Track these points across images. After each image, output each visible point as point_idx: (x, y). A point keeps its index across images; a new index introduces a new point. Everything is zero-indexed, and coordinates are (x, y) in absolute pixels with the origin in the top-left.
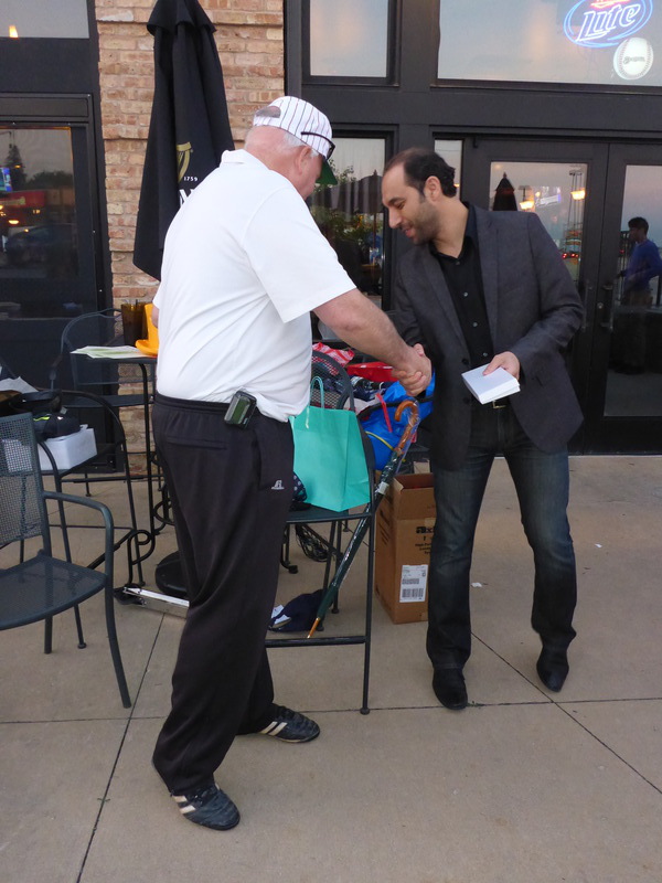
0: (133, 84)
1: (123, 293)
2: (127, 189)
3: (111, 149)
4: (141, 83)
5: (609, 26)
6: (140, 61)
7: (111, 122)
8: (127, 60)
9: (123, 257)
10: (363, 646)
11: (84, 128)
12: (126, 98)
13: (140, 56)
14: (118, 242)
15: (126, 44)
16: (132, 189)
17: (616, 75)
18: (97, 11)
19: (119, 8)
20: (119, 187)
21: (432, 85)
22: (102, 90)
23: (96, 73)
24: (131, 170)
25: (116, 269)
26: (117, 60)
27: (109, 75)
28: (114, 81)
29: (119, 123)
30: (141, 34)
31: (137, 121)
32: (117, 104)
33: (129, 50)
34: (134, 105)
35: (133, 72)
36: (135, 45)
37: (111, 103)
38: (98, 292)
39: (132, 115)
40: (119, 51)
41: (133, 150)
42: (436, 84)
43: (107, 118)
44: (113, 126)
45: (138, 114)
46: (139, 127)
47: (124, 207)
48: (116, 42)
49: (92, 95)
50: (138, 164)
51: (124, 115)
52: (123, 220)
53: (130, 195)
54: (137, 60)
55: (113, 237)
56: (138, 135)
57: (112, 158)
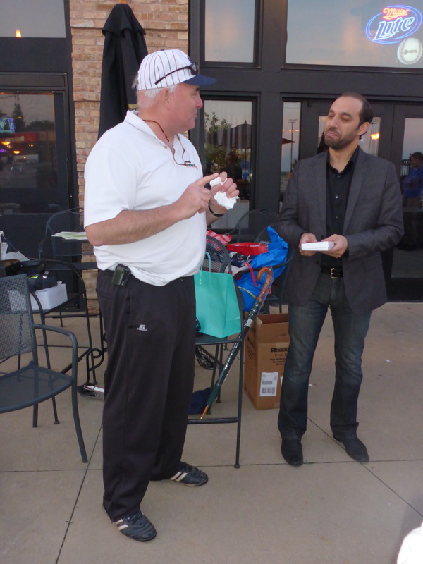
0: (93, 67)
2: (89, 132)
3: (79, 107)
5: (395, 31)
7: (79, 90)
10: (236, 424)
11: (62, 94)
12: (89, 75)
13: (97, 49)
15: (89, 42)
16: (91, 132)
17: (399, 61)
18: (71, 21)
19: (85, 19)
20: (84, 131)
21: (283, 68)
22: (74, 70)
23: (70, 60)
24: (91, 120)
25: (81, 183)
26: (83, 52)
27: (78, 61)
28: (81, 64)
29: (84, 91)
30: (99, 35)
31: (95, 90)
32: (83, 79)
33: (91, 45)
34: (93, 79)
35: (93, 59)
36: (95, 42)
37: (79, 78)
38: (69, 197)
39: (92, 86)
40: (84, 46)
41: (93, 108)
42: (285, 66)
43: (76, 88)
44: (80, 92)
45: (96, 85)
46: (96, 94)
47: (87, 144)
48: (83, 40)
49: (67, 74)
50: (96, 117)
51: (87, 86)
52: (85, 152)
53: (91, 136)
54: (96, 52)
55: (80, 163)
56: (96, 98)
57: (79, 113)
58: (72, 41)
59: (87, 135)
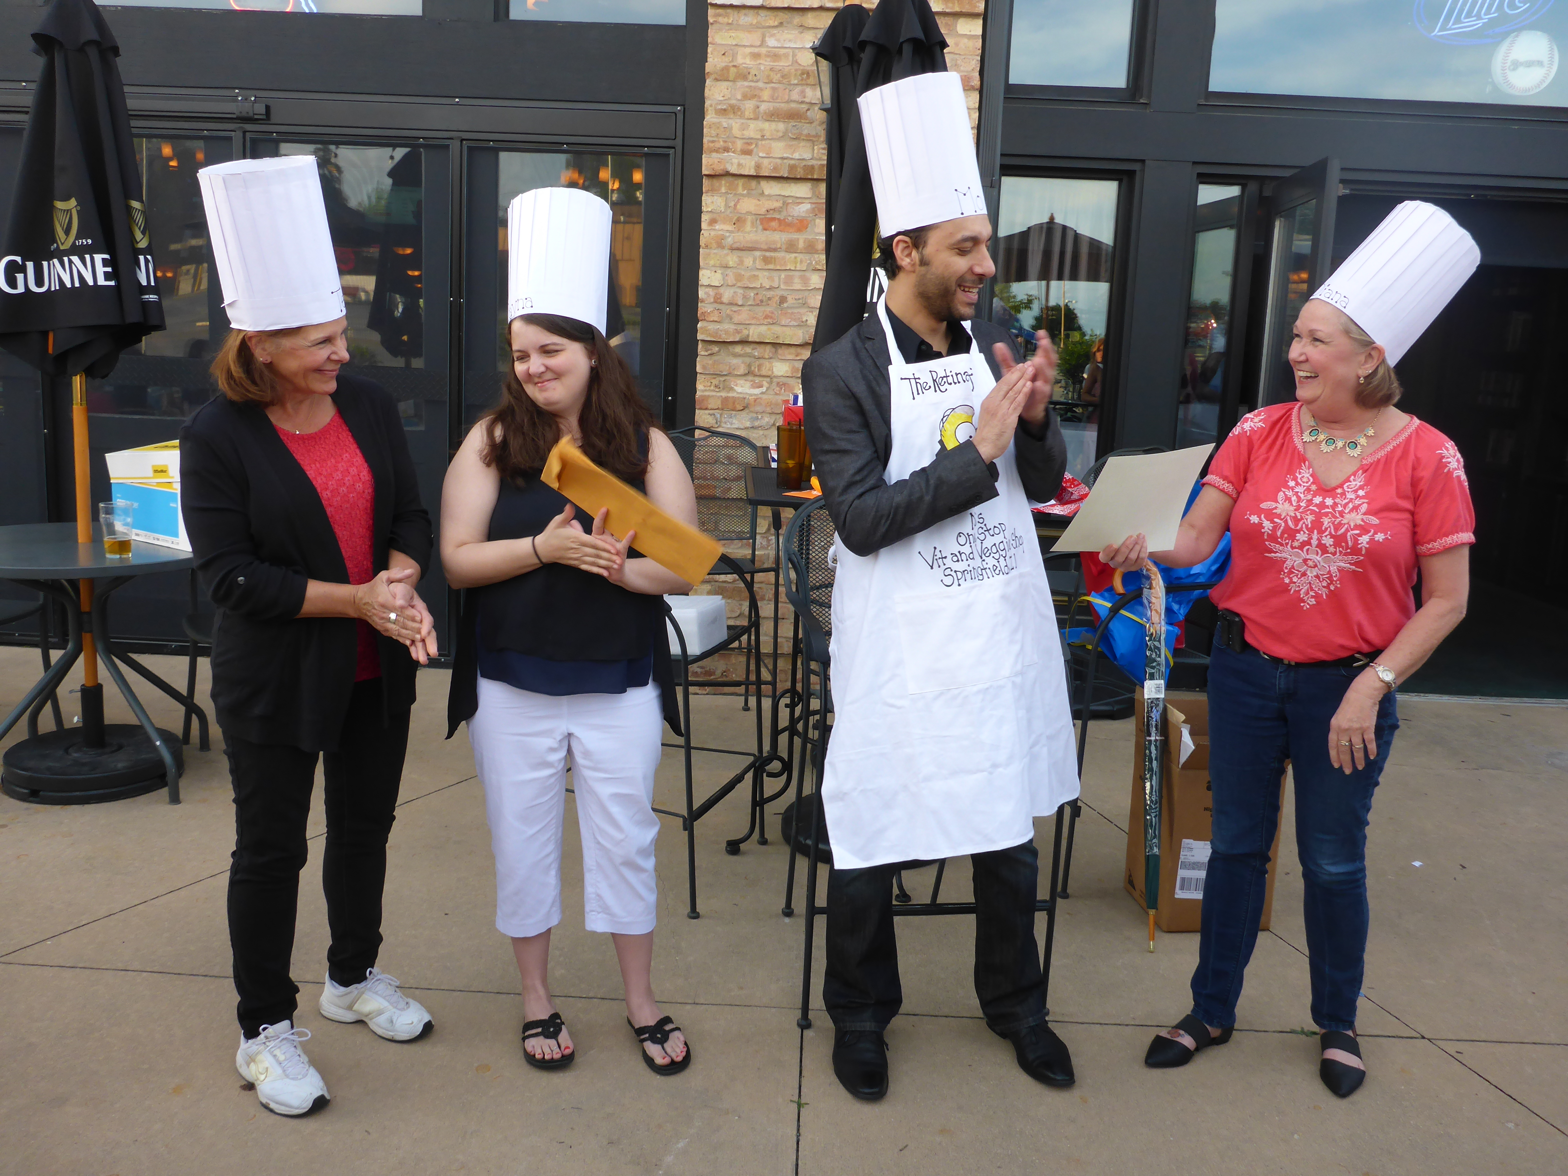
0: (754, 96)
1: (712, 404)
2: (732, 249)
3: (713, 190)
4: (766, 95)
6: (766, 64)
7: (716, 150)
8: (748, 61)
9: (716, 349)
11: (666, 155)
13: (767, 56)
14: (712, 327)
15: (746, 38)
16: (738, 249)
17: (1497, 88)
20: (720, 246)
21: (1201, 101)
22: (707, 103)
23: (702, 79)
24: (739, 222)
25: (704, 367)
26: (732, 61)
27: (719, 82)
28: (726, 90)
29: (728, 152)
30: (771, 23)
31: (755, 150)
32: (728, 124)
33: (751, 46)
34: (752, 126)
35: (755, 78)
36: (761, 39)
37: (719, 123)
38: (666, 400)
39: (749, 141)
40: (736, 47)
41: (745, 192)
42: (1206, 99)
43: (712, 145)
44: (719, 155)
45: (758, 139)
46: (756, 159)
47: (725, 276)
48: (733, 34)
49: (684, 109)
50: (751, 213)
51: (737, 140)
52: (721, 295)
53: (735, 259)
54: (761, 62)
55: (705, 320)
56: (756, 170)
57: (712, 202)
58: (707, 37)
59: (727, 255)
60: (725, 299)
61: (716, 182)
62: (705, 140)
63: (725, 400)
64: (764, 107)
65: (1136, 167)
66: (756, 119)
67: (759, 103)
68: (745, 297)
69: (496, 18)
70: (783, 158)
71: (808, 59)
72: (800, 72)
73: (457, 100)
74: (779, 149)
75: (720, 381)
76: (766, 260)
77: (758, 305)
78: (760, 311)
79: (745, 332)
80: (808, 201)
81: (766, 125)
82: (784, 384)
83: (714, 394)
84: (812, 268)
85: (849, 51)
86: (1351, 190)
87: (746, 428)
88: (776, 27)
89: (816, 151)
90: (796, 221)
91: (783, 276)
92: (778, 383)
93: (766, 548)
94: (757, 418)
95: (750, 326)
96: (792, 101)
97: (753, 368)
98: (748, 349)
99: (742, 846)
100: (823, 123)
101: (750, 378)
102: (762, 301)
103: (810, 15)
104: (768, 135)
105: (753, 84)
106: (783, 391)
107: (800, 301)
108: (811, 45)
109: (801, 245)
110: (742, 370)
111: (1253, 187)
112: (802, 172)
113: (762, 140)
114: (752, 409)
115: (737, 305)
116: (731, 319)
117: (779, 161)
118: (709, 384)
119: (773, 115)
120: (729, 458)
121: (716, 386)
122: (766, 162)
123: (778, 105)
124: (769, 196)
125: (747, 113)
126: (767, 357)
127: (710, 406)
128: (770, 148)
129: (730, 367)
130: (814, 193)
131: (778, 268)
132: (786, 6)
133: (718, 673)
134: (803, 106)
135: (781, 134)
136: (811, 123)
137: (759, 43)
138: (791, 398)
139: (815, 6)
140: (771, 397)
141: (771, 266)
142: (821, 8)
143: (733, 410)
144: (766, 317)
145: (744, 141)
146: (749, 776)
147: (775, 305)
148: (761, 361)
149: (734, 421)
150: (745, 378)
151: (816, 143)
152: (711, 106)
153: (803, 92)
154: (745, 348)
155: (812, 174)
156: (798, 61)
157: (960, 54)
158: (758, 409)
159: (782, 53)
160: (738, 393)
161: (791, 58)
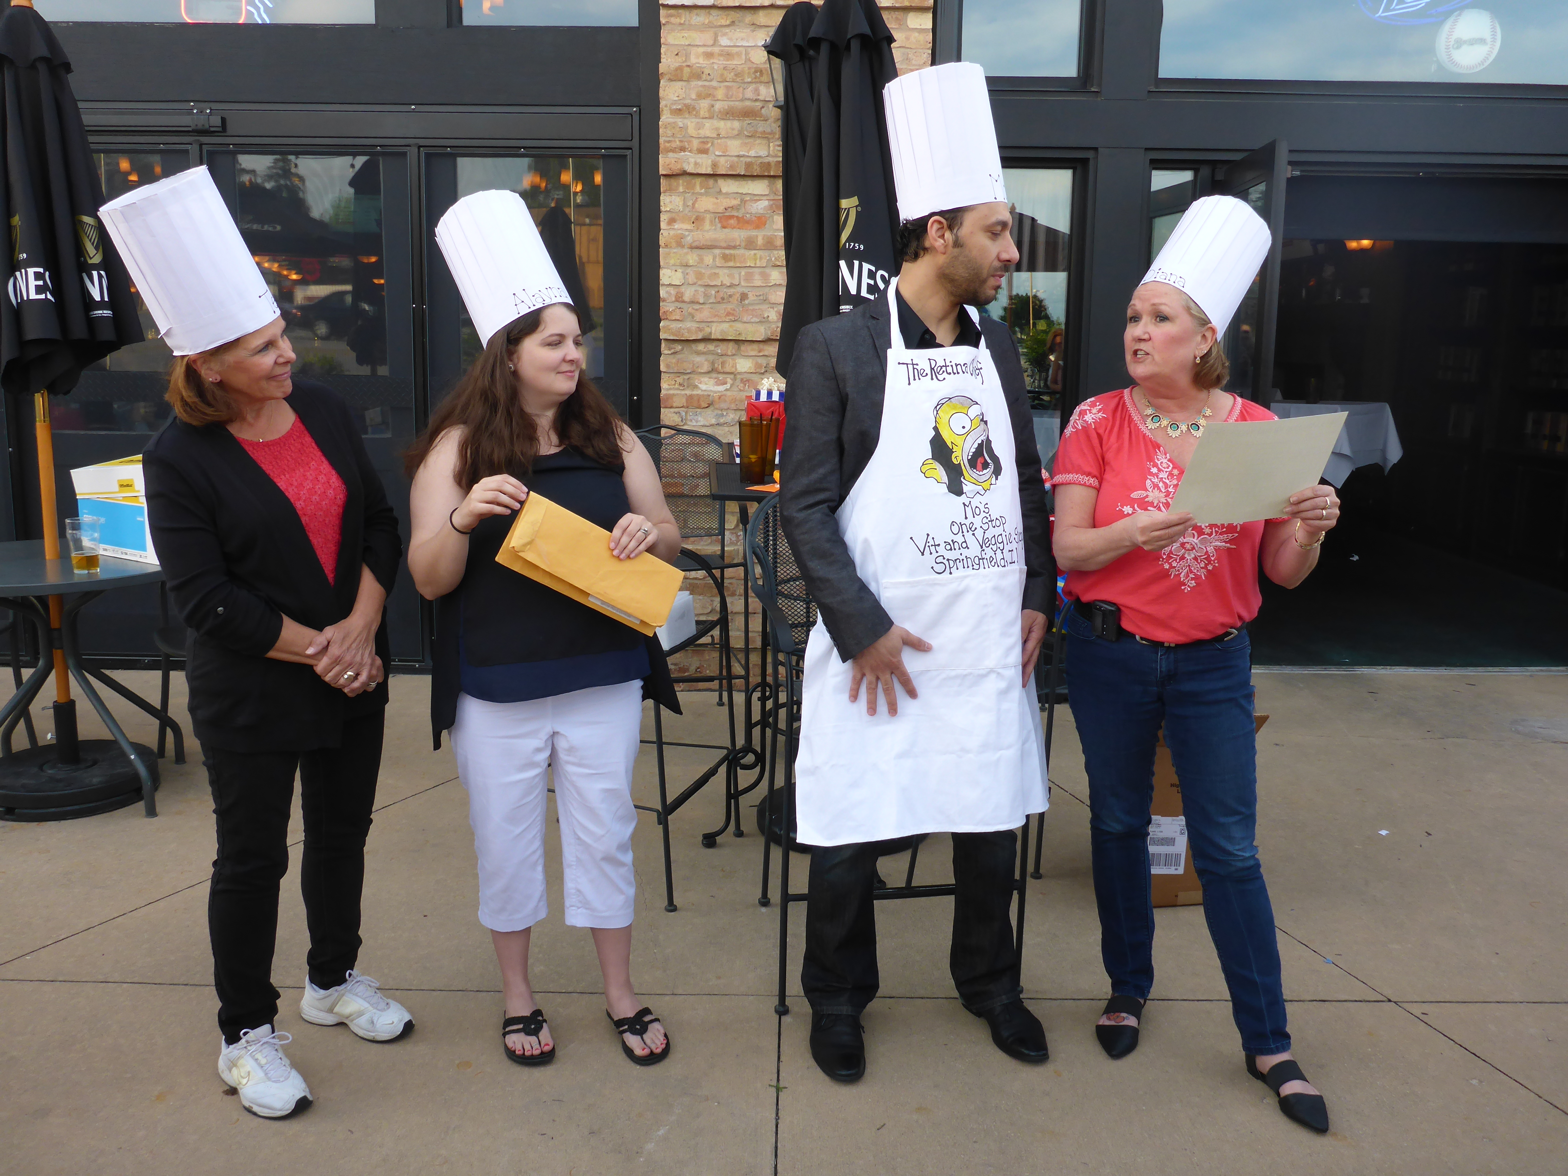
1: (677, 402)
2: (692, 248)
3: (670, 190)
4: (720, 94)
6: (719, 63)
7: (673, 150)
8: (701, 60)
9: (679, 347)
11: (624, 157)
12: (697, 116)
13: (720, 55)
14: (674, 326)
15: (698, 38)
16: (697, 248)
17: (1441, 66)
20: (680, 245)
21: (1151, 88)
22: (662, 104)
23: (656, 80)
24: (697, 220)
25: (668, 366)
26: (686, 61)
27: (674, 82)
28: (680, 90)
29: (685, 151)
30: (723, 22)
31: (711, 149)
32: (683, 124)
33: (704, 46)
34: (707, 125)
35: (709, 78)
36: (713, 38)
37: (674, 123)
38: (631, 400)
39: (705, 140)
40: (690, 47)
41: (703, 191)
42: (1157, 86)
43: (668, 145)
44: (676, 155)
45: (714, 138)
46: (713, 157)
47: (685, 274)
48: (686, 35)
49: (640, 109)
50: (709, 211)
51: (693, 139)
52: (682, 294)
53: (695, 257)
54: (715, 61)
55: (667, 319)
56: (712, 169)
57: (671, 202)
58: (659, 37)
59: (687, 254)
60: (686, 298)
61: (673, 182)
62: (661, 140)
63: (690, 398)
64: (718, 106)
65: (1090, 155)
66: (711, 118)
67: (713, 102)
68: (706, 295)
69: (449, 25)
70: (738, 156)
71: (761, 57)
72: (753, 70)
73: (413, 107)
74: (735, 147)
75: (684, 379)
76: (726, 258)
77: (719, 302)
78: (722, 308)
79: (708, 330)
80: (765, 198)
81: (721, 124)
82: (748, 381)
83: (679, 392)
84: (771, 264)
85: (801, 49)
86: (1301, 171)
87: (712, 425)
88: (728, 26)
89: (771, 148)
90: (754, 218)
91: (743, 273)
92: (742, 380)
93: (736, 544)
94: (723, 415)
95: (712, 324)
96: (746, 99)
97: (716, 365)
98: (711, 347)
99: (719, 839)
100: (778, 119)
101: (714, 375)
102: (723, 299)
103: (761, 13)
104: (723, 134)
105: (707, 83)
106: (747, 387)
107: (761, 298)
108: (763, 43)
109: (760, 241)
110: (706, 367)
111: (1205, 171)
112: (758, 169)
113: (717, 139)
114: (717, 406)
115: (698, 303)
116: (693, 317)
117: (736, 159)
118: (674, 383)
119: (728, 113)
120: (696, 455)
121: (680, 384)
122: (722, 160)
123: (732, 103)
124: (727, 194)
125: (702, 113)
126: (730, 354)
127: (675, 405)
128: (726, 146)
129: (693, 366)
130: (771, 190)
131: (738, 265)
132: (738, 5)
133: (692, 669)
134: (757, 104)
135: (736, 132)
136: (766, 120)
137: (711, 42)
138: (754, 394)
139: (766, 4)
140: (734, 393)
141: (731, 264)
142: (772, 6)
143: (698, 408)
144: (728, 314)
145: (701, 140)
146: (723, 769)
147: (736, 302)
148: (725, 358)
149: (699, 419)
150: (709, 375)
151: (771, 141)
152: (666, 106)
153: (757, 91)
154: (708, 346)
155: (769, 172)
156: (751, 59)
157: (911, 48)
158: (723, 405)
159: (735, 51)
160: (702, 390)
161: (744, 57)
